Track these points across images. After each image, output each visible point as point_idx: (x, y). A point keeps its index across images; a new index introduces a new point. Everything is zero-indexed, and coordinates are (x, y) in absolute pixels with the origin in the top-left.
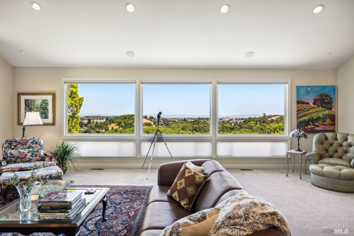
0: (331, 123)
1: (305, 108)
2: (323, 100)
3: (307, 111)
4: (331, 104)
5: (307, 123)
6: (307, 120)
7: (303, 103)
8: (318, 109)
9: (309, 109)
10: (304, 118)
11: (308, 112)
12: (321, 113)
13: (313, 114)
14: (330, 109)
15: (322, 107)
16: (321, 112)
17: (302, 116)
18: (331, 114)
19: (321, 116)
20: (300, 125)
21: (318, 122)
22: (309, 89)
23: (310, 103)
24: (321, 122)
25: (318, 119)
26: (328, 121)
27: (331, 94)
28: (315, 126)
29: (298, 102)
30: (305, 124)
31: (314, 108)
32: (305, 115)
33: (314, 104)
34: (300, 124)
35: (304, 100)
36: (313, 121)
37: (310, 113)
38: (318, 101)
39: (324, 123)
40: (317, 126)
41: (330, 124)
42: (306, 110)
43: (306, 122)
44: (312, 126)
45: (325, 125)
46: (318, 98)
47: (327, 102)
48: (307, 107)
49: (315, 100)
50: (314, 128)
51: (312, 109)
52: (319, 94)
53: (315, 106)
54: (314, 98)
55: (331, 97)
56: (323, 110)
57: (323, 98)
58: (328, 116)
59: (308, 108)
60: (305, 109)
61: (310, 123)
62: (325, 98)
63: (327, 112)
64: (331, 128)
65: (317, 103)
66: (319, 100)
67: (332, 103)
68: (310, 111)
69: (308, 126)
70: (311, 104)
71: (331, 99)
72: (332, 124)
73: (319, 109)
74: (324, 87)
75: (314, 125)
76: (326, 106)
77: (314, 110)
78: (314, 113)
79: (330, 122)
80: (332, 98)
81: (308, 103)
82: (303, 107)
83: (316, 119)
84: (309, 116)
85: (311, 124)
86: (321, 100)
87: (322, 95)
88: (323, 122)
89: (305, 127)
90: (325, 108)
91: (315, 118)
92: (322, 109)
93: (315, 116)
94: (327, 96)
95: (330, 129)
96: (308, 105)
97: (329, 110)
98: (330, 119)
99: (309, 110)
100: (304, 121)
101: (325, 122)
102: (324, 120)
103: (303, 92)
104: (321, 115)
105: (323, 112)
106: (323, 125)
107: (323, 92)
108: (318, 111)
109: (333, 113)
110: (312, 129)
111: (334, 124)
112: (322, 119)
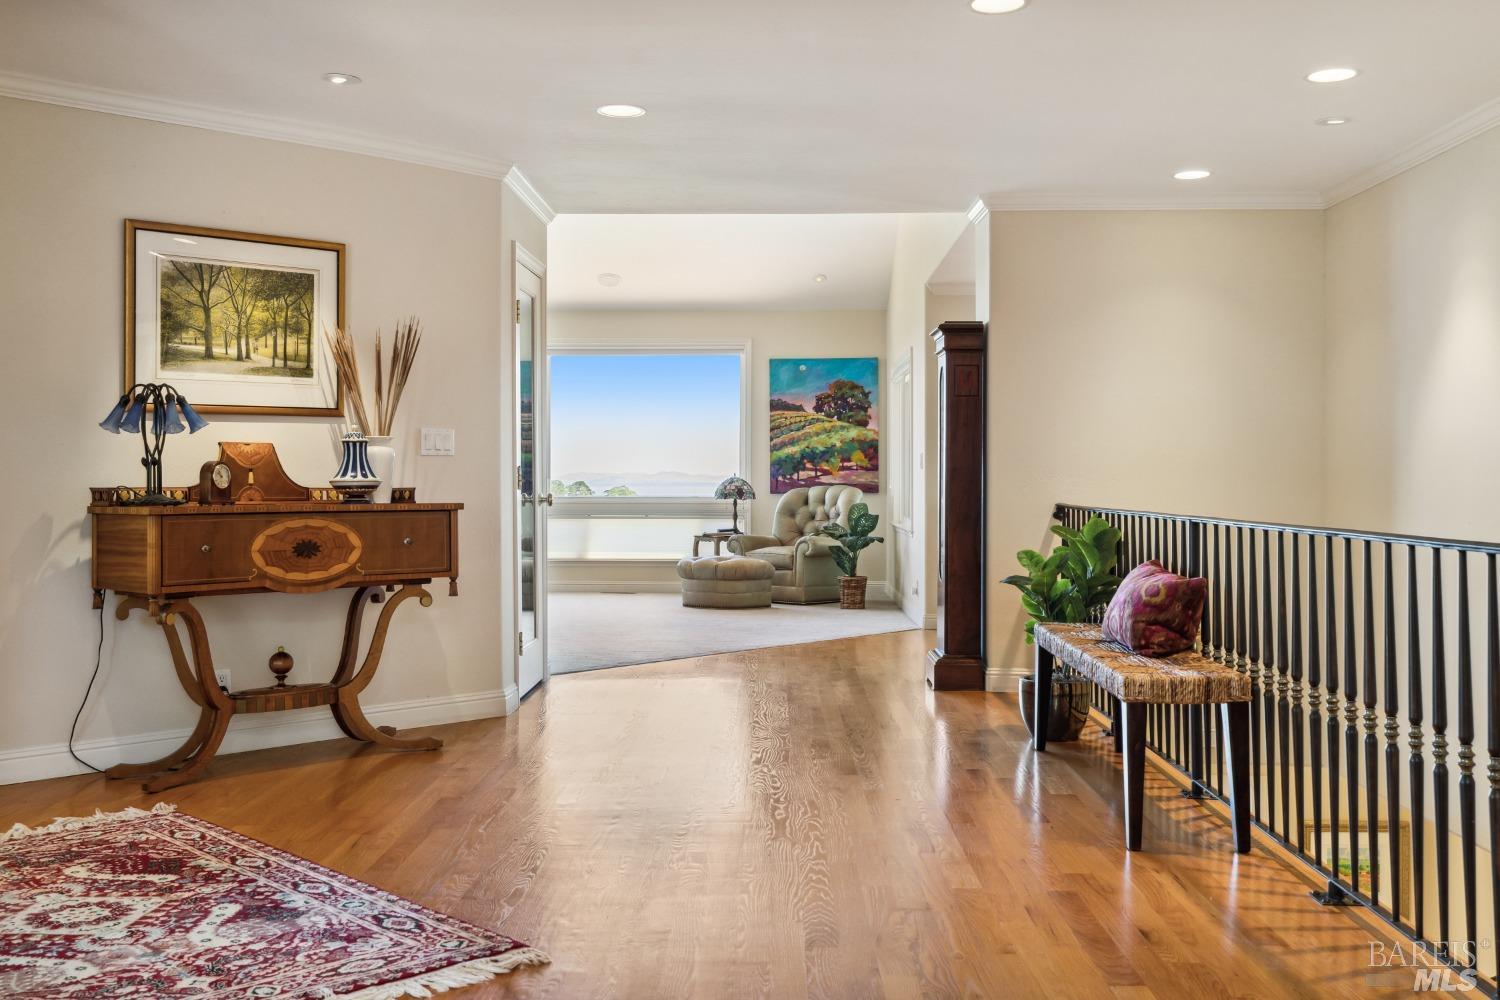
0: (866, 463)
1: (793, 420)
2: (843, 398)
3: (798, 430)
4: (866, 410)
5: (797, 464)
6: (798, 456)
7: (786, 407)
8: (827, 425)
9: (802, 424)
10: (790, 450)
11: (800, 433)
12: (838, 436)
13: (815, 438)
14: (863, 423)
15: (839, 419)
16: (837, 432)
17: (784, 445)
18: (865, 439)
19: (838, 444)
20: (778, 470)
21: (827, 461)
22: (803, 368)
23: (805, 408)
24: (836, 461)
25: (828, 453)
26: (858, 458)
27: (866, 382)
28: (819, 474)
29: (775, 406)
30: (790, 466)
31: (818, 420)
32: (792, 442)
33: (818, 409)
34: (777, 467)
35: (789, 400)
36: (812, 457)
37: (807, 436)
38: (829, 402)
39: (846, 464)
40: (826, 473)
41: (862, 468)
42: (793, 427)
43: (795, 461)
44: (813, 474)
45: (849, 468)
46: (829, 392)
47: (853, 404)
48: (798, 419)
49: (819, 399)
50: (817, 477)
51: (810, 424)
52: (832, 381)
53: (821, 416)
54: (819, 393)
55: (867, 391)
56: (843, 428)
57: (843, 395)
58: (856, 445)
59: (800, 421)
60: (791, 424)
61: (804, 465)
62: (849, 393)
63: (854, 432)
64: (865, 478)
65: (826, 408)
66: (830, 399)
67: (870, 406)
68: (807, 429)
69: (801, 473)
70: (809, 409)
71: (866, 395)
72: (869, 466)
73: (832, 424)
74: (844, 363)
75: (816, 470)
76: (850, 417)
77: (817, 427)
78: (817, 434)
79: (861, 461)
80: (870, 393)
81: (800, 408)
82: (786, 418)
83: (824, 453)
84: (803, 445)
85: (809, 465)
86: (839, 399)
87: (839, 385)
88: (843, 460)
89: (791, 475)
90: (849, 422)
91: (821, 449)
92: (840, 423)
93: (819, 444)
94: (854, 387)
95: (863, 480)
96: (800, 413)
97: (861, 428)
98: (864, 451)
99: (804, 426)
100: (790, 457)
101: (849, 460)
102: (846, 455)
103: (785, 375)
104: (836, 440)
105: (843, 434)
106: (843, 468)
107: (843, 377)
108: (830, 431)
109: (871, 435)
110: (811, 482)
111: (875, 468)
112: (841, 451)
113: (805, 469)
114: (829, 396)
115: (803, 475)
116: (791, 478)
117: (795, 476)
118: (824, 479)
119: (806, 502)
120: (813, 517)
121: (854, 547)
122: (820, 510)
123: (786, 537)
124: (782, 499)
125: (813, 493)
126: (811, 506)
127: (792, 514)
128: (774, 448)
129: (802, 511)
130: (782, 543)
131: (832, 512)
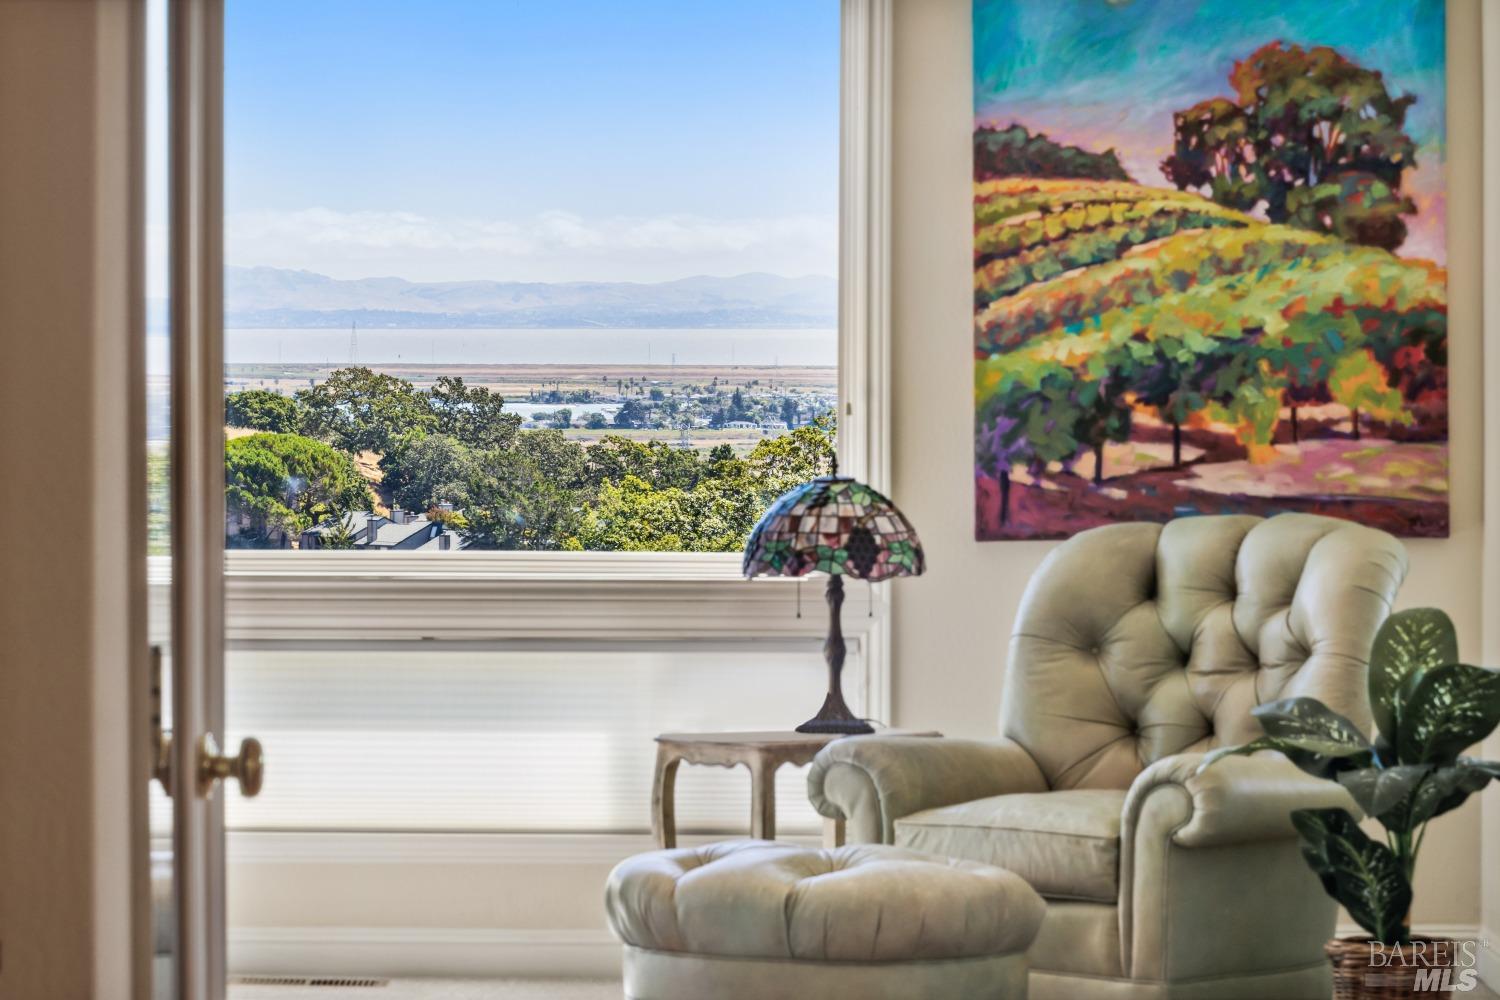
4: (1391, 174)
5: (1092, 409)
7: (1049, 161)
8: (1226, 241)
9: (1117, 234)
10: (1061, 349)
14: (1385, 235)
16: (1267, 269)
17: (1036, 326)
18: (1391, 302)
20: (1009, 438)
24: (1266, 401)
25: (1234, 357)
26: (1359, 384)
29: (996, 154)
31: (1185, 218)
32: (1072, 315)
33: (1185, 169)
36: (1160, 379)
37: (1134, 290)
38: (1233, 139)
40: (1222, 450)
44: (1163, 454)
49: (1189, 127)
50: (1180, 468)
51: (1151, 235)
53: (1198, 199)
56: (1292, 253)
57: (1293, 107)
59: (1109, 224)
60: (1068, 233)
63: (1341, 274)
64: (1390, 472)
65: (1219, 164)
66: (1238, 126)
69: (1112, 450)
71: (1395, 111)
81: (1105, 167)
83: (1210, 363)
84: (1120, 328)
86: (1274, 127)
87: (1277, 66)
92: (1279, 233)
93: (1190, 324)
94: (1342, 73)
95: (1377, 483)
100: (1062, 383)
104: (1263, 308)
105: (1295, 280)
109: (1415, 286)
110: (1163, 495)
111: (1434, 429)
112: (1286, 355)
113: (1126, 432)
114: (1235, 112)
115: (1122, 457)
116: (1068, 473)
117: (1085, 466)
118: (1213, 479)
119: (1150, 588)
123: (1063, 744)
124: (1034, 571)
125: (1179, 542)
128: (991, 342)
129: (1136, 626)
130: (1047, 779)
131: (1274, 637)
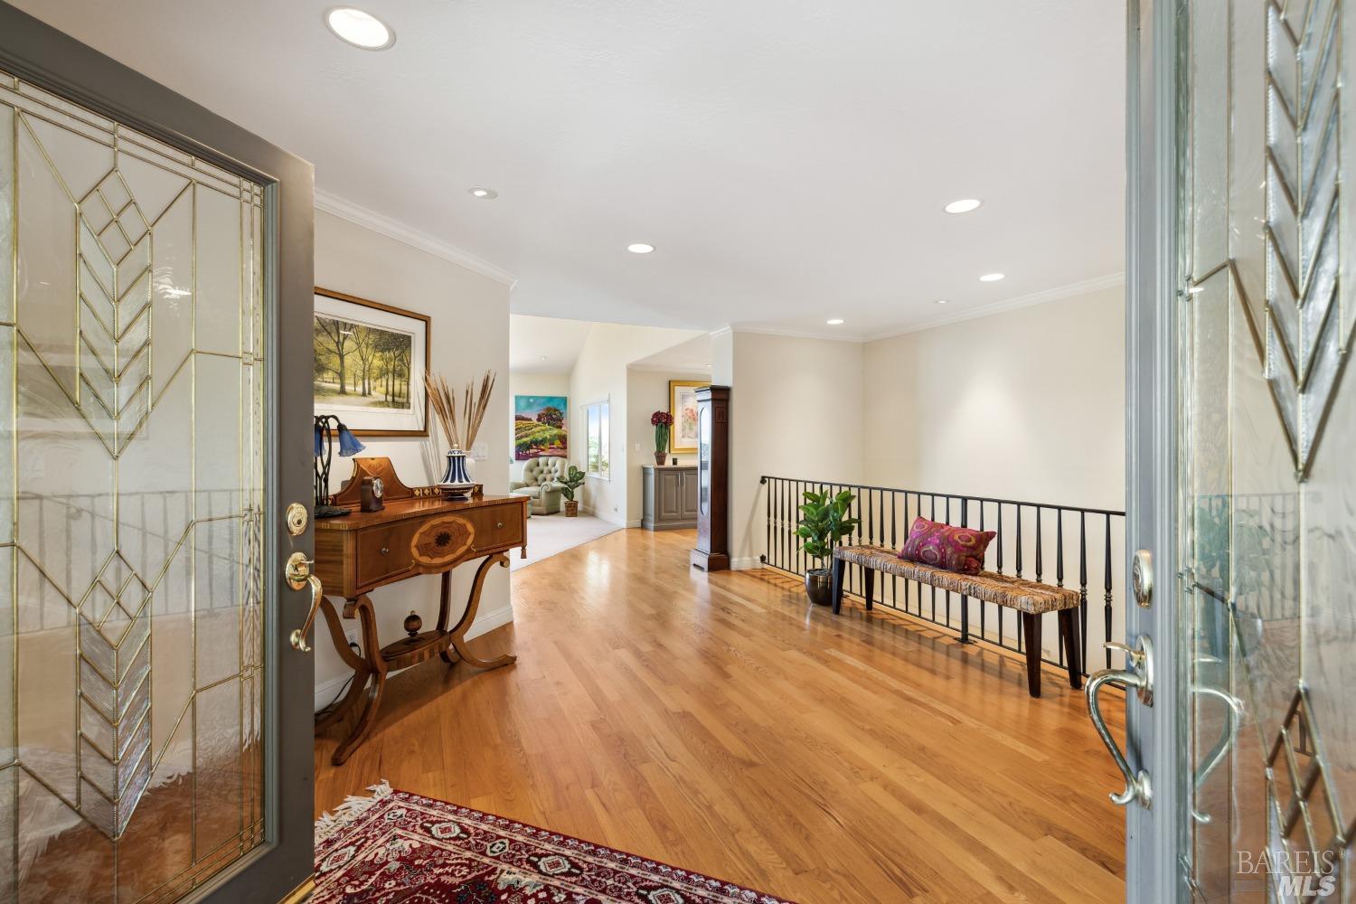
2: (550, 415)
3: (529, 430)
4: (561, 421)
5: (529, 447)
6: (529, 442)
7: (523, 419)
8: (543, 428)
10: (525, 440)
12: (548, 433)
13: (537, 434)
14: (560, 427)
15: (549, 425)
16: (547, 431)
17: (522, 437)
18: (561, 435)
19: (548, 437)
21: (543, 445)
22: (531, 400)
23: (533, 420)
24: (547, 445)
25: (543, 441)
26: (557, 443)
27: (561, 408)
28: (539, 451)
29: (518, 418)
30: (526, 447)
31: (539, 425)
32: (526, 436)
33: (539, 420)
35: (526, 416)
36: (536, 443)
37: (533, 433)
38: (544, 417)
39: (552, 446)
40: (543, 450)
41: (559, 448)
43: (528, 445)
44: (536, 451)
45: (553, 448)
46: (544, 412)
47: (555, 418)
48: (529, 425)
49: (539, 415)
51: (535, 427)
52: (545, 407)
53: (540, 423)
54: (539, 413)
55: (561, 412)
56: (550, 429)
61: (532, 446)
62: (553, 413)
63: (556, 431)
64: (561, 452)
65: (542, 420)
66: (544, 415)
67: (563, 419)
68: (533, 430)
70: (535, 421)
71: (561, 414)
72: (562, 447)
73: (545, 427)
74: (551, 399)
75: (538, 449)
76: (554, 424)
77: (539, 428)
78: (539, 432)
79: (559, 444)
80: (563, 413)
81: (530, 420)
82: (523, 424)
83: (542, 441)
84: (532, 437)
85: (534, 447)
86: (548, 416)
87: (549, 409)
88: (550, 444)
89: (526, 451)
90: (553, 426)
91: (540, 439)
92: (549, 427)
93: (539, 437)
94: (556, 410)
95: (559, 453)
96: (530, 422)
97: (559, 429)
98: (560, 440)
99: (532, 428)
100: (525, 443)
101: (553, 444)
102: (552, 442)
103: (523, 403)
104: (547, 435)
105: (551, 432)
106: (550, 448)
107: (550, 405)
108: (544, 430)
109: (564, 433)
110: (536, 455)
111: (565, 448)
112: (549, 440)
113: (532, 449)
115: (531, 451)
116: (526, 453)
117: (528, 452)
118: (541, 453)
119: (538, 465)
120: (542, 472)
121: (573, 488)
122: (546, 469)
123: (529, 482)
124: (525, 464)
125: (541, 460)
126: (541, 467)
127: (532, 471)
128: (517, 439)
129: (536, 470)
130: (528, 486)
131: (553, 470)
